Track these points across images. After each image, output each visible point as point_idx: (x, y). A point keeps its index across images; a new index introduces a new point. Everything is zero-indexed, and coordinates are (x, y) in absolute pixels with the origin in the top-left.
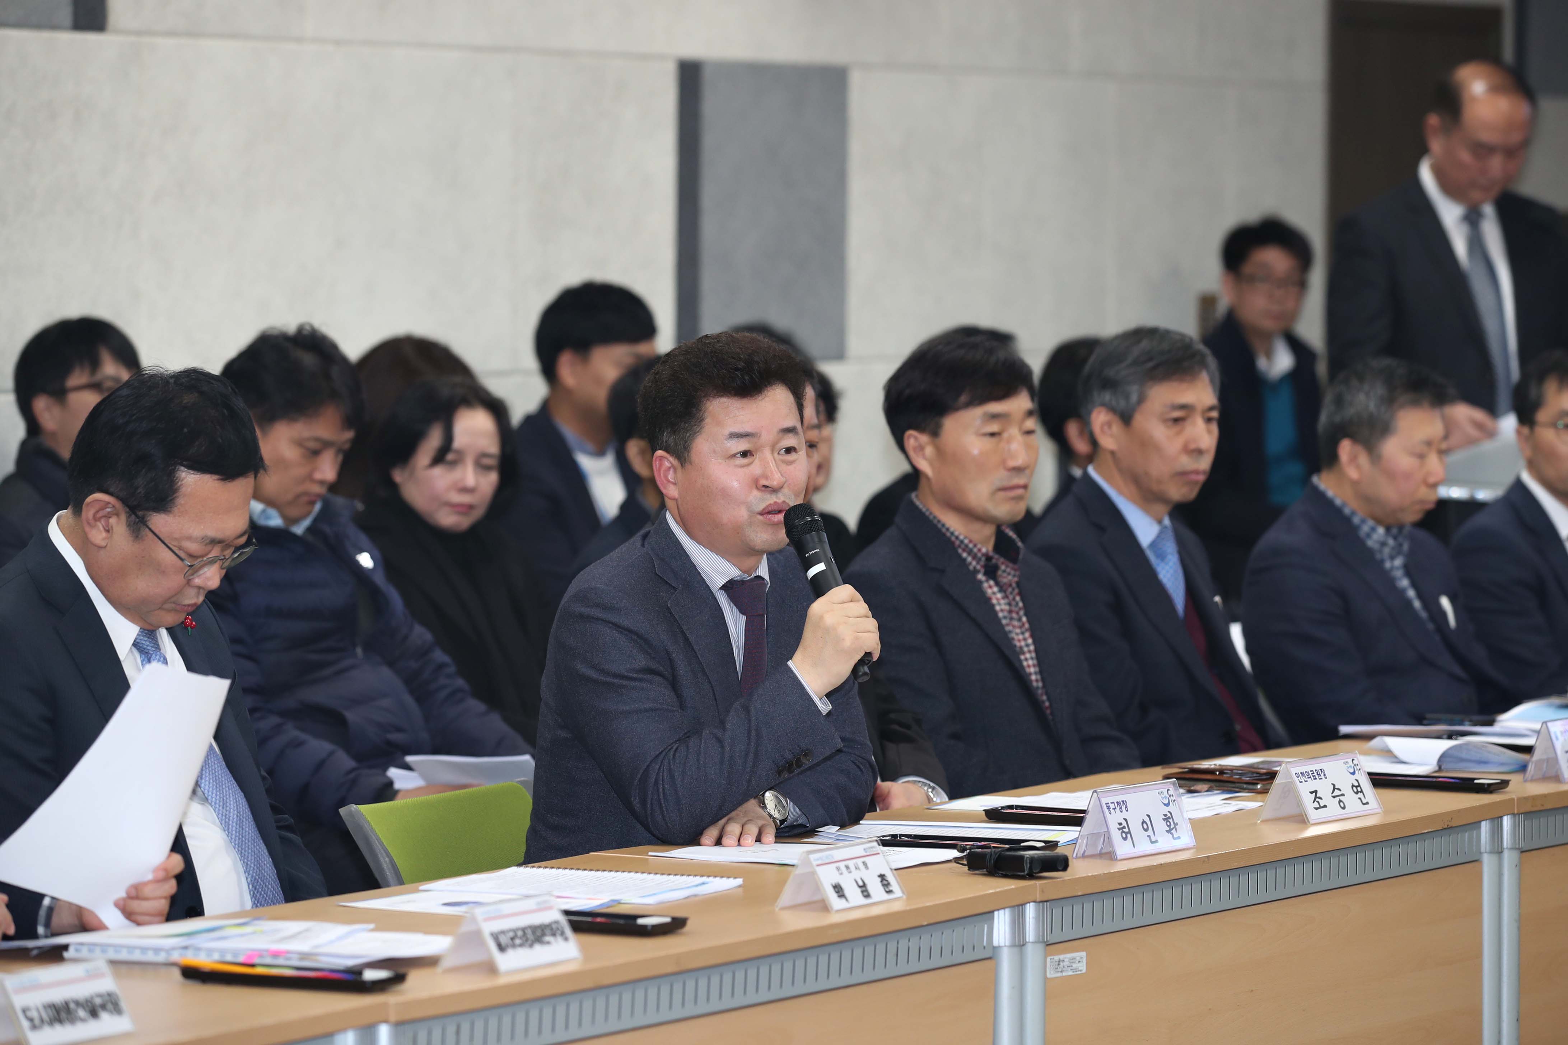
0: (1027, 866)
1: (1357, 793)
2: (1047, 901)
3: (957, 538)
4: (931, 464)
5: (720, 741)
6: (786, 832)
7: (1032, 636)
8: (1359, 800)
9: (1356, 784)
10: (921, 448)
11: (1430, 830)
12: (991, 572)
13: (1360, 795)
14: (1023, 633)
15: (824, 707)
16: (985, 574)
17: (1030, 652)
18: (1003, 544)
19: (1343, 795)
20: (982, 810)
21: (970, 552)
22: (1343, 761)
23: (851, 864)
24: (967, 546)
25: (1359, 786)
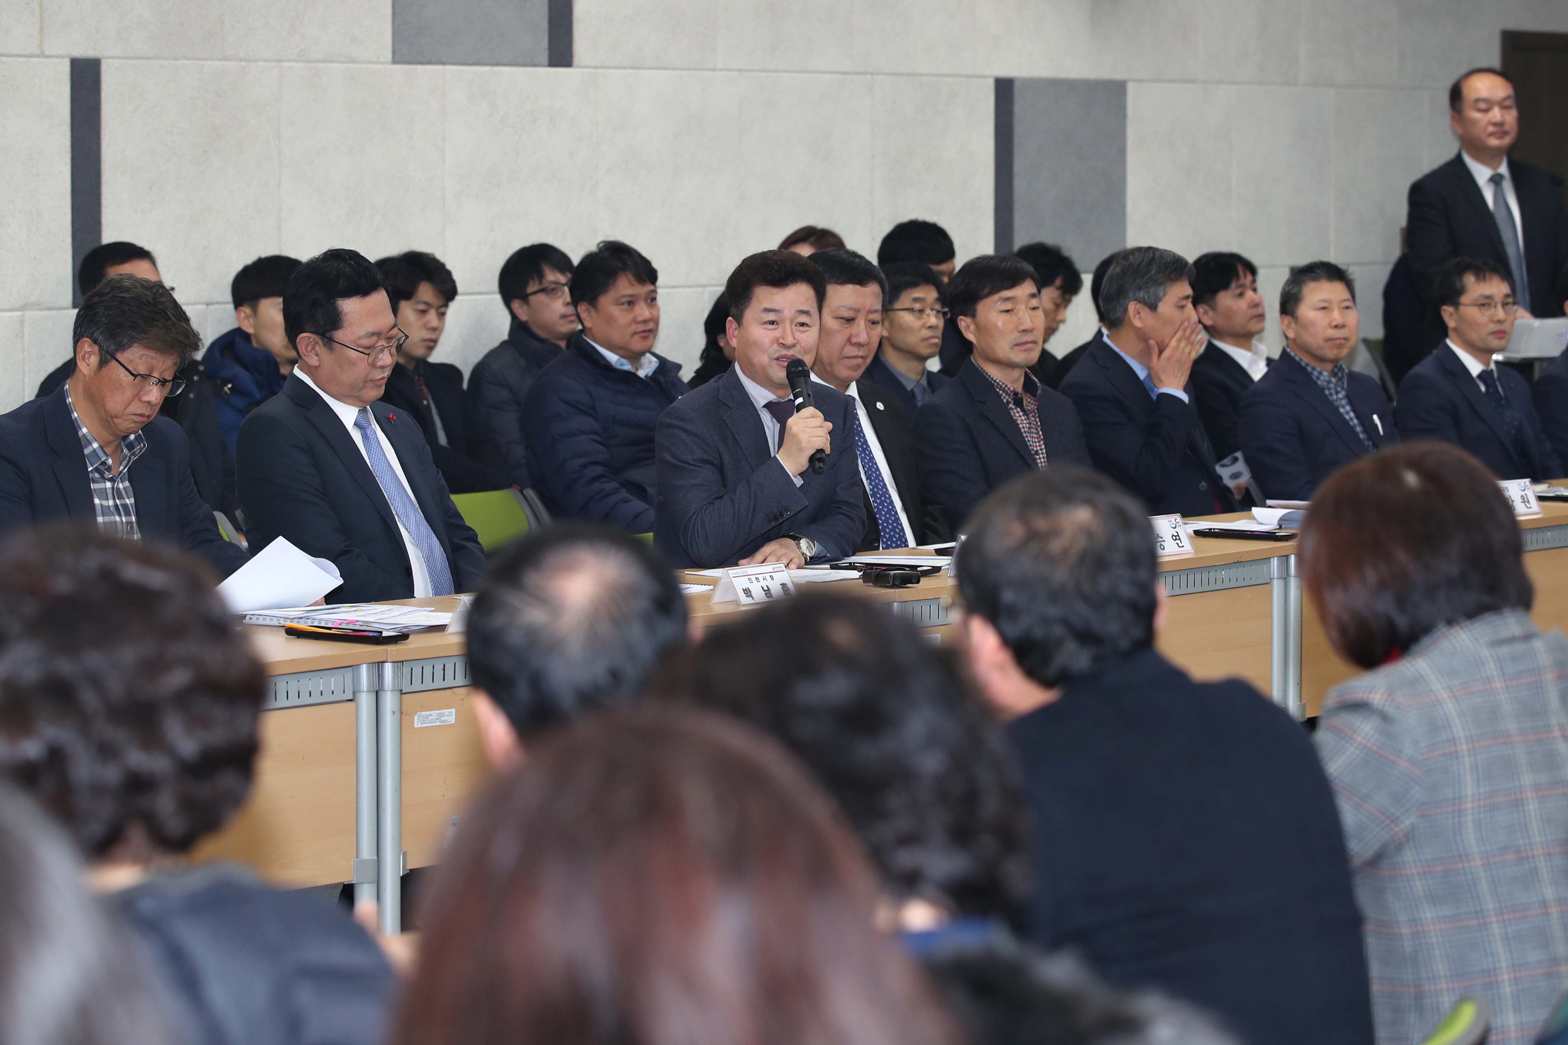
0: (891, 580)
1: (1175, 540)
2: (907, 602)
3: (995, 381)
4: (975, 336)
5: (733, 501)
6: (817, 561)
7: (1044, 444)
8: (1177, 545)
9: (1176, 534)
10: (968, 326)
11: (1223, 563)
12: (1019, 403)
13: (1178, 541)
14: (1039, 442)
15: (798, 482)
16: (1014, 404)
17: (1042, 453)
18: (1028, 386)
19: (1164, 541)
20: (933, 549)
21: (1004, 391)
22: (1167, 520)
23: (761, 577)
24: (1001, 386)
25: (1178, 535)
